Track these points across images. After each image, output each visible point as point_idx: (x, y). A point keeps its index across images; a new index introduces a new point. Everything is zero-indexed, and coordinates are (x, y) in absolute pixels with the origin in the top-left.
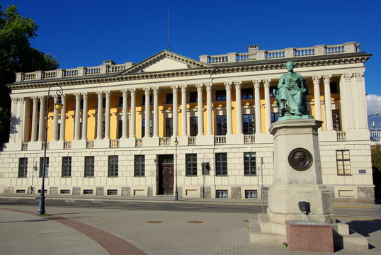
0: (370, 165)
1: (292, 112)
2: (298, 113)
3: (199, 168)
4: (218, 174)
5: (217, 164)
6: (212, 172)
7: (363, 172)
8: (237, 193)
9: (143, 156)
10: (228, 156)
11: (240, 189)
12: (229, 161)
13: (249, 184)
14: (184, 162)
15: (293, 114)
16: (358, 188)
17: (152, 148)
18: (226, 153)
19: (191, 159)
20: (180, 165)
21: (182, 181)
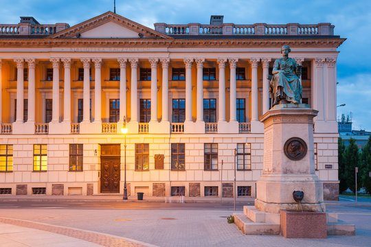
0: (336, 160)
1: (289, 100)
2: (295, 102)
3: (152, 160)
4: (173, 168)
5: (173, 156)
6: (167, 165)
7: (329, 167)
8: (196, 190)
9: (81, 145)
10: (187, 147)
11: (198, 185)
12: (187, 153)
13: (209, 179)
14: (133, 153)
15: (289, 102)
16: (324, 184)
17: (93, 136)
18: (184, 144)
19: (141, 150)
20: (128, 157)
21: (130, 176)
